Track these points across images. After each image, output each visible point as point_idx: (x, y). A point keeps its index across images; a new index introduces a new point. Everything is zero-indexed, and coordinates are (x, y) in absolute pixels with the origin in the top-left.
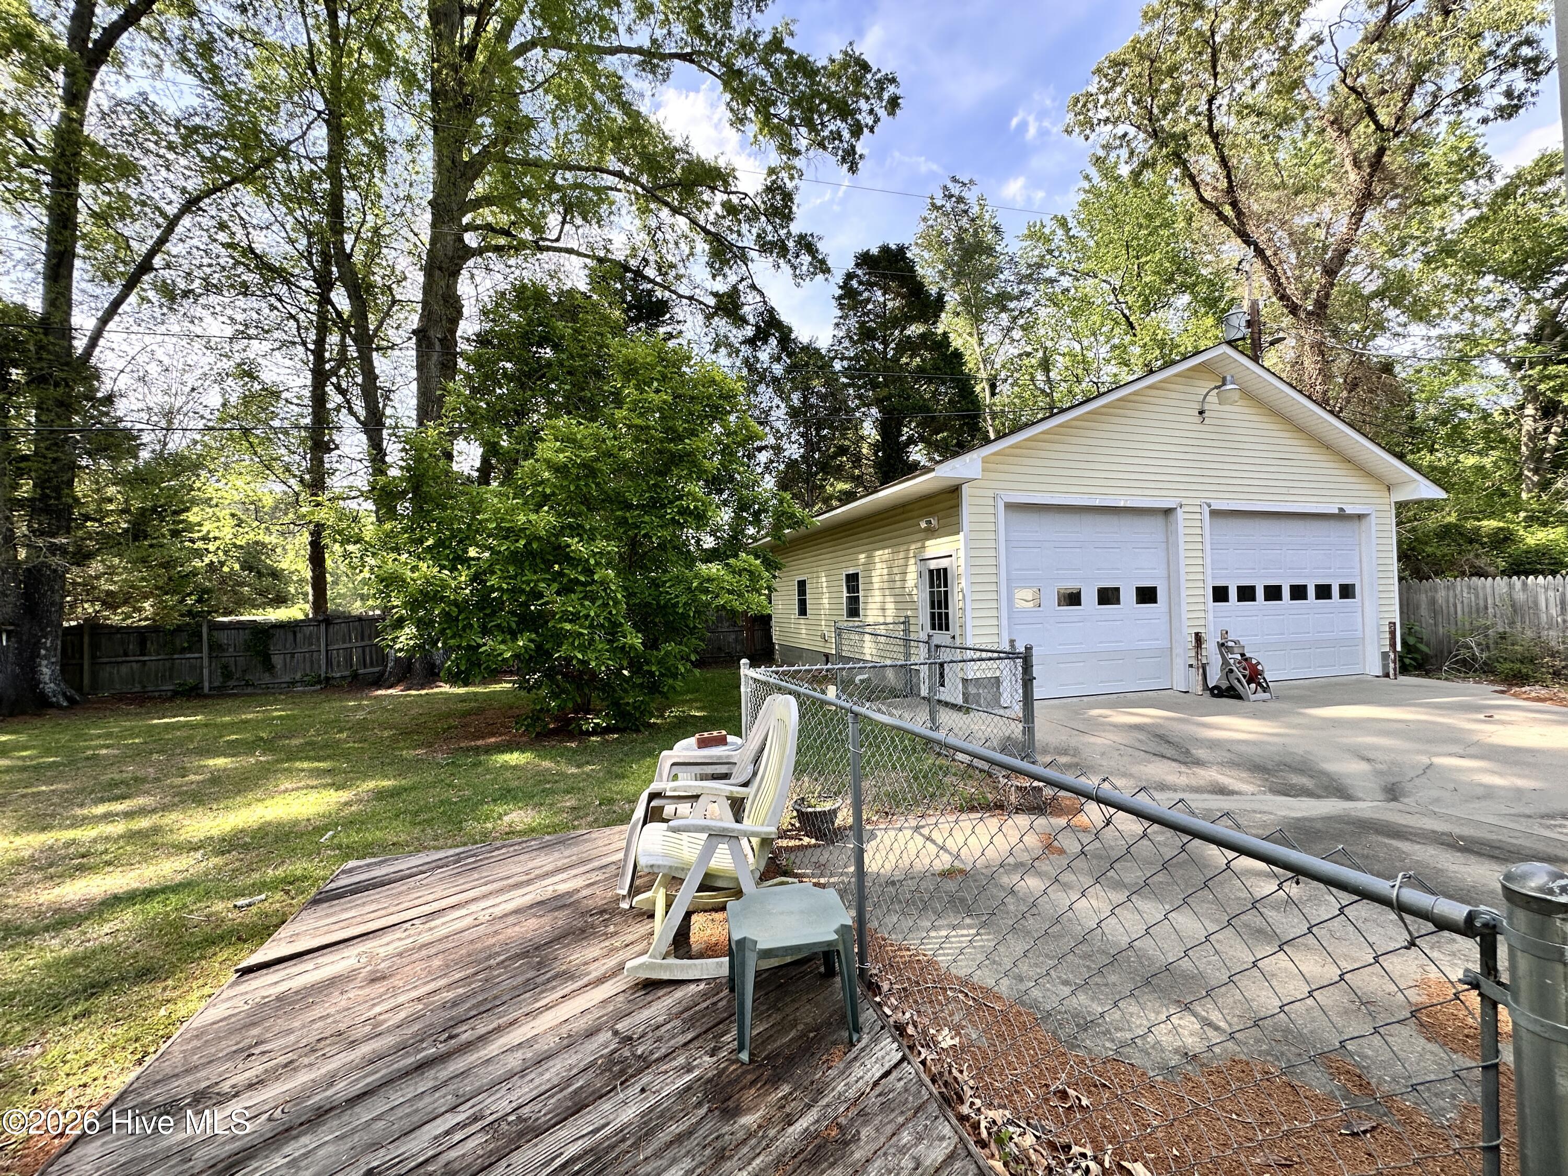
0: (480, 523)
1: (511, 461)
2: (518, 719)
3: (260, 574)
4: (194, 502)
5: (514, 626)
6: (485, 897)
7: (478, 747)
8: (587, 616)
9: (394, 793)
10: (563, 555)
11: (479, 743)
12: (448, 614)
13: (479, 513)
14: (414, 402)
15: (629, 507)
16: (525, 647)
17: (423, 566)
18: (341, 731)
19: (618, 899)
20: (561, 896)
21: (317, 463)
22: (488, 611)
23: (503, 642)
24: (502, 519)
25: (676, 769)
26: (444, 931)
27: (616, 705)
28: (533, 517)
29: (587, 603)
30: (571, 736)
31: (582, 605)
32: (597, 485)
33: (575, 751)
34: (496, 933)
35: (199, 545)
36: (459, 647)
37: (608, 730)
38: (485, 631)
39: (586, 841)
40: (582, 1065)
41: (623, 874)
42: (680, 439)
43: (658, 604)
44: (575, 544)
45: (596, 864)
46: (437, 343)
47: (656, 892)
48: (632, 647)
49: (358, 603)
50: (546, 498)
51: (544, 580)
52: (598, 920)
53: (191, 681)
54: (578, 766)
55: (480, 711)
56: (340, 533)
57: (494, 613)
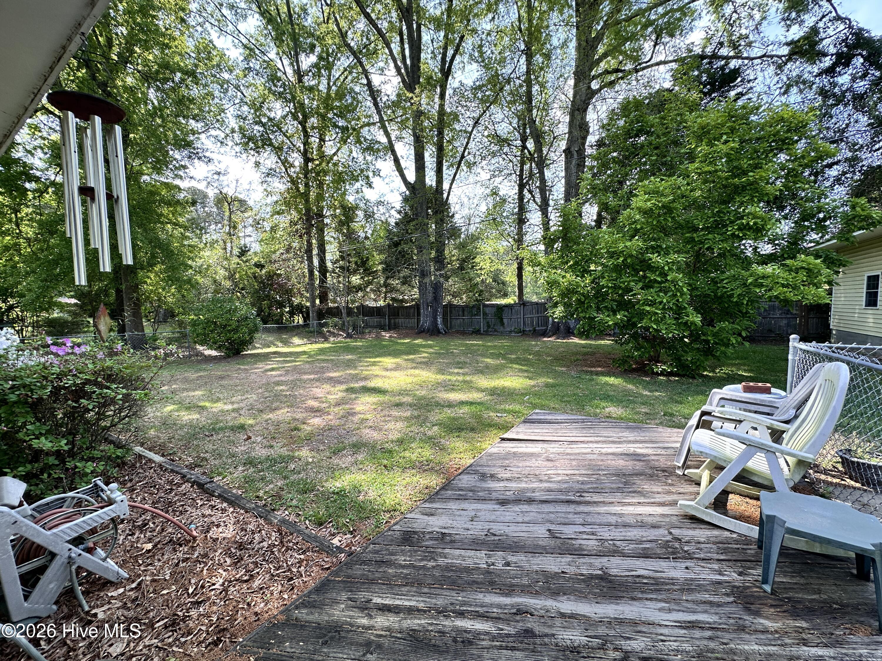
0: (597, 250)
1: (615, 213)
2: (614, 360)
3: (498, 284)
4: (477, 254)
5: (615, 307)
6: (597, 442)
7: (592, 372)
8: (661, 303)
9: (553, 386)
10: (647, 266)
11: (593, 369)
12: (579, 300)
13: (596, 245)
14: (563, 189)
15: (696, 229)
16: (621, 320)
17: (568, 275)
18: (530, 355)
19: (675, 468)
20: (639, 455)
21: (520, 229)
22: (600, 299)
23: (608, 316)
24: (610, 247)
25: (723, 402)
26: (577, 451)
27: (678, 360)
28: (628, 244)
29: (661, 294)
30: (646, 374)
31: (658, 296)
32: (673, 218)
33: (648, 383)
34: (602, 460)
35: (479, 272)
36: (584, 318)
37: (671, 374)
38: (598, 309)
39: (654, 431)
40: (649, 538)
41: (679, 454)
42: (745, 173)
43: (715, 295)
44: (656, 258)
45: (661, 445)
46: (575, 153)
47: (703, 471)
48: (693, 323)
49: (535, 297)
50: (636, 232)
51: (633, 281)
52: (661, 474)
53: (477, 327)
54: (650, 391)
55: (593, 354)
56: (532, 261)
57: (603, 300)
